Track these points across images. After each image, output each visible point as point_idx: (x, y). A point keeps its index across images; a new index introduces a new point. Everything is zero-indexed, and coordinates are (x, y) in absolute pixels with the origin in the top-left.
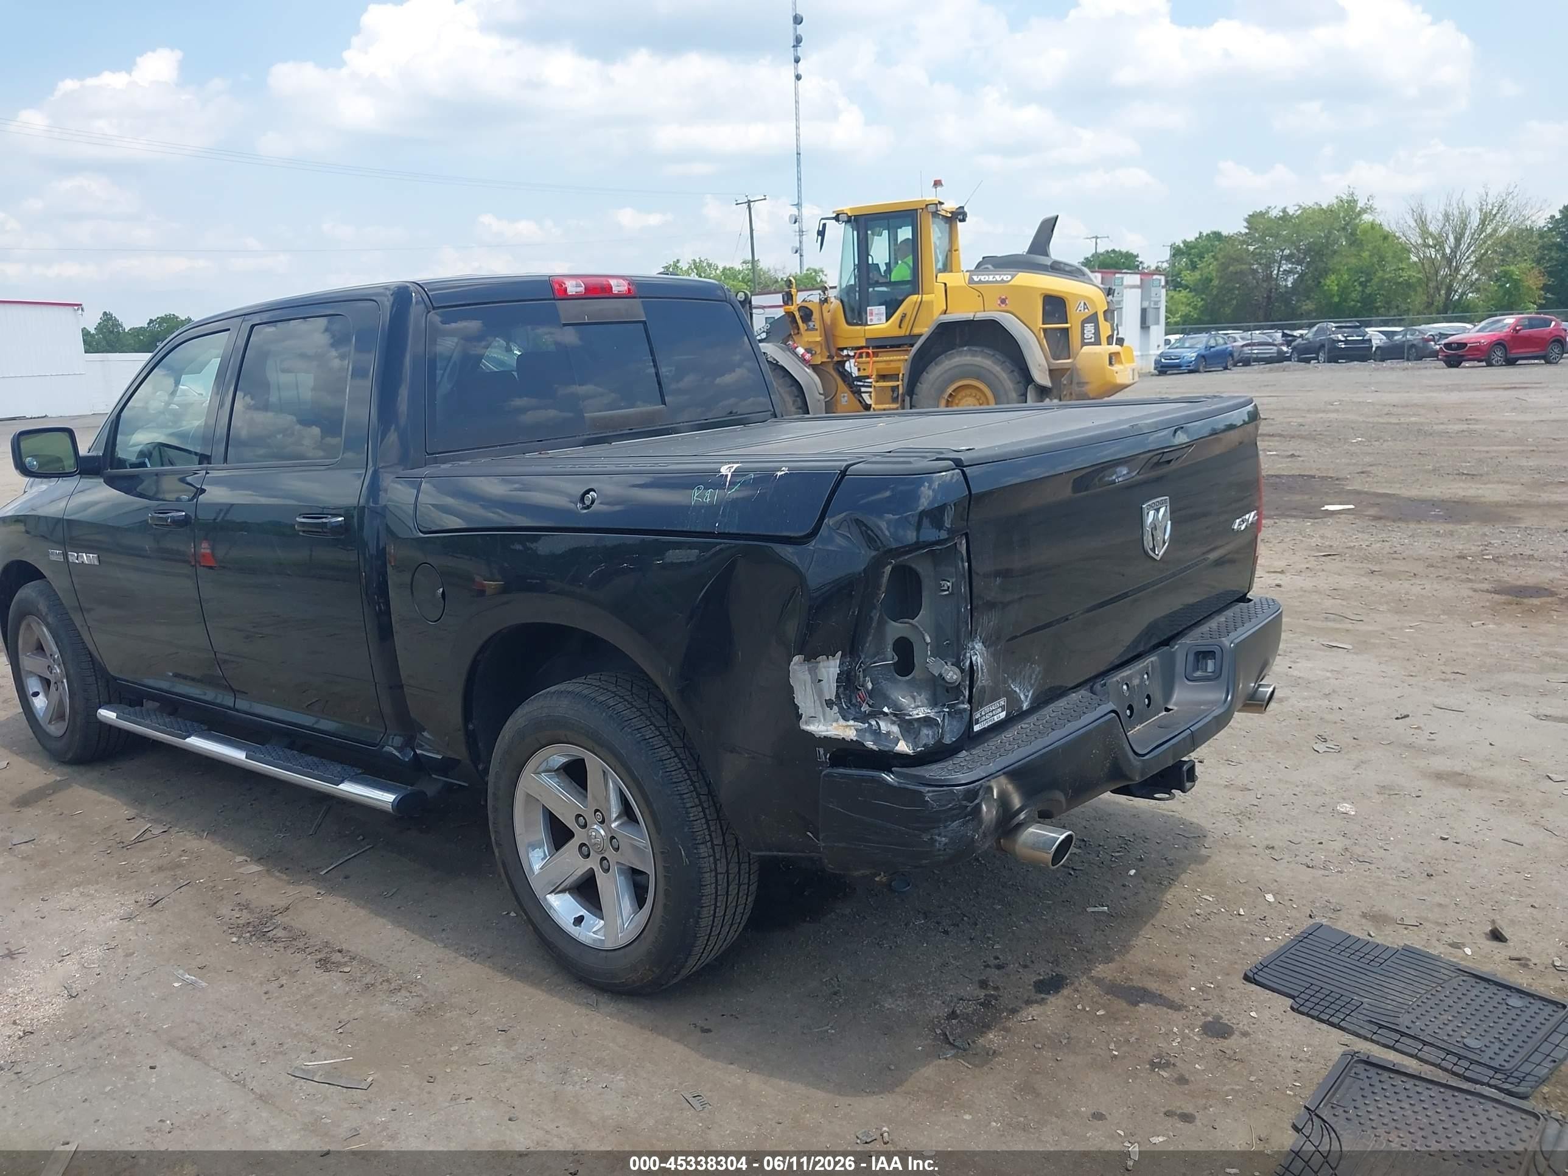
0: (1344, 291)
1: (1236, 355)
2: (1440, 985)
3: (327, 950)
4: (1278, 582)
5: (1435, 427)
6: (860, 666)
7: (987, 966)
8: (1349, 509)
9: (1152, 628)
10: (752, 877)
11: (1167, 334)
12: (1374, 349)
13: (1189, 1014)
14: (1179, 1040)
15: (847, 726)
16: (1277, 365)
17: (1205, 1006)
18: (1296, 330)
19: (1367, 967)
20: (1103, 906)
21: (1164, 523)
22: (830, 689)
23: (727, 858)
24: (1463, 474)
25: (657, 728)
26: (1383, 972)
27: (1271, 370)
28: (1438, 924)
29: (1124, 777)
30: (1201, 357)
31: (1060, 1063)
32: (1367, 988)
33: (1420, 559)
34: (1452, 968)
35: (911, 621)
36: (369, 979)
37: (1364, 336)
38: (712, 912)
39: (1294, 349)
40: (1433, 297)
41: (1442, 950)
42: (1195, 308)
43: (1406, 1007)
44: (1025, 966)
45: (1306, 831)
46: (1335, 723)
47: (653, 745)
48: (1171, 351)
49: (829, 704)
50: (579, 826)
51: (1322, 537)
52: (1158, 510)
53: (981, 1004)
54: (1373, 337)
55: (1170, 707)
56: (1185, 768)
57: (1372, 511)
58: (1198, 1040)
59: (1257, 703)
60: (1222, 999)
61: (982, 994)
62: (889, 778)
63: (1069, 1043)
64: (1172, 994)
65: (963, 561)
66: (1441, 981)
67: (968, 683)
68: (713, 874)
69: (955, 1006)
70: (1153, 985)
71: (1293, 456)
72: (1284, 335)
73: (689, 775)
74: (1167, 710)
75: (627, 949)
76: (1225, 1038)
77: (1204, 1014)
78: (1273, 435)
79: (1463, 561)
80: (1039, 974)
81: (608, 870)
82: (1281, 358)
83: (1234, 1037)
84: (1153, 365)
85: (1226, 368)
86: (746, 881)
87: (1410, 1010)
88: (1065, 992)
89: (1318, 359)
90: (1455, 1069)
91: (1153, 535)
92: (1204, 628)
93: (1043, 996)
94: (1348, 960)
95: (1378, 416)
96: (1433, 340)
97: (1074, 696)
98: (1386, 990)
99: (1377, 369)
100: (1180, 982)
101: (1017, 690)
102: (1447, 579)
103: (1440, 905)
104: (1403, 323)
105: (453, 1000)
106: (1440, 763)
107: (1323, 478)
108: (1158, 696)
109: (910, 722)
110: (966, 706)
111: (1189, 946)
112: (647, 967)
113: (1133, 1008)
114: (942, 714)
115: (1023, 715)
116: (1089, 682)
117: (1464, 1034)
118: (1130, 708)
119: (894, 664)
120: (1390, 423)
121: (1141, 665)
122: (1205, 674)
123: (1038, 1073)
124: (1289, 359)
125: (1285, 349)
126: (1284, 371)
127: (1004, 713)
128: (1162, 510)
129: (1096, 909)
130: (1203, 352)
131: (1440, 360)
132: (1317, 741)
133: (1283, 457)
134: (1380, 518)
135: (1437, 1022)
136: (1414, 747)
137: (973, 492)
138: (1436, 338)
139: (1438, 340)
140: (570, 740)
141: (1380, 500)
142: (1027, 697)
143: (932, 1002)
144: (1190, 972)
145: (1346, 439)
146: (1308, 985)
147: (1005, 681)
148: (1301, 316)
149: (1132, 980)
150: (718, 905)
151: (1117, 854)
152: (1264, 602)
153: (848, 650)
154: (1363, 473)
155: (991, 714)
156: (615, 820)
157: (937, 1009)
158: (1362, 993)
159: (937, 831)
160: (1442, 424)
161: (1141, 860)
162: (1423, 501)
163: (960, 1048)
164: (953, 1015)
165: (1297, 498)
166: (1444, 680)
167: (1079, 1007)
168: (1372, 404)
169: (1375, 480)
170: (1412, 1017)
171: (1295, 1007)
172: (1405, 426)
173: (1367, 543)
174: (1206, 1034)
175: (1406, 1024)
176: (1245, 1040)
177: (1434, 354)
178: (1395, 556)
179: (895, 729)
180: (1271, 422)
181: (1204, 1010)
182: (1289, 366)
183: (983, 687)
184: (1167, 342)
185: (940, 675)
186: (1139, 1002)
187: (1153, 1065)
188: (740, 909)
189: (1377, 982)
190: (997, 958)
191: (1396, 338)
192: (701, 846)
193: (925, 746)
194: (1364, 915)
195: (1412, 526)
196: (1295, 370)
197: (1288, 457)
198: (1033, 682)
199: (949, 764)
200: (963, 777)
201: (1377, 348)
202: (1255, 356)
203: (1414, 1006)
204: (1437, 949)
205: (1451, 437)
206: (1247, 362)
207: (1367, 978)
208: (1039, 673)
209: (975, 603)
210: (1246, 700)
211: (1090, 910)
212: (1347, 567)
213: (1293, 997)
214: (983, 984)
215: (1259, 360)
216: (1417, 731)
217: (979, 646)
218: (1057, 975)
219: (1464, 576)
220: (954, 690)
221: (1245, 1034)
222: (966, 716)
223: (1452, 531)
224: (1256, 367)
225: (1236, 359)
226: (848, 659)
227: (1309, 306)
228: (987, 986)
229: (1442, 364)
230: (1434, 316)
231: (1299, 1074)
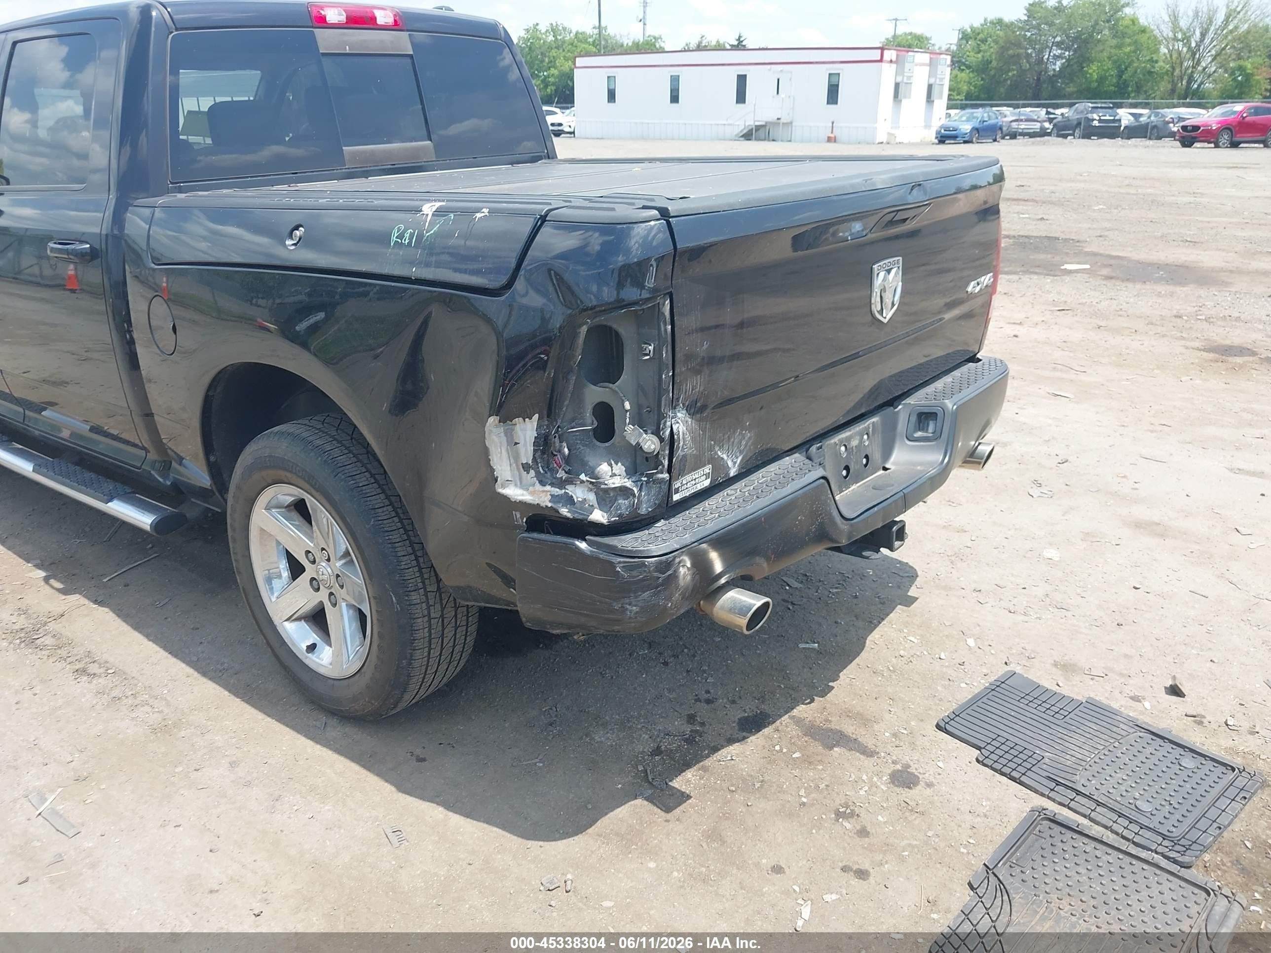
0: (1102, 79)
1: (1004, 129)
2: (1118, 740)
3: (88, 660)
4: (1016, 333)
5: (1167, 198)
6: (557, 432)
7: (698, 700)
8: (1085, 269)
9: (875, 390)
10: (470, 619)
11: (948, 108)
12: (1122, 128)
13: (879, 761)
14: (866, 788)
15: (543, 491)
16: (1038, 139)
17: (896, 754)
18: (1058, 108)
19: (1052, 719)
20: (814, 643)
21: (894, 284)
22: (527, 453)
23: (442, 604)
24: (1187, 241)
25: (372, 476)
26: (1066, 725)
27: (1033, 143)
28: (1121, 675)
29: (832, 540)
30: (976, 130)
31: (750, 808)
32: (1049, 742)
33: (1141, 317)
34: (1131, 724)
35: (611, 385)
36: (116, 693)
37: (1115, 116)
38: (426, 654)
39: (1055, 125)
40: (1176, 85)
41: (1123, 703)
42: (975, 86)
43: (1084, 763)
44: (733, 702)
45: (1013, 575)
46: (1051, 468)
47: (366, 493)
48: (949, 123)
49: (526, 467)
50: (309, 561)
51: (1059, 293)
52: (889, 271)
53: (686, 740)
54: (1123, 118)
55: (887, 466)
56: (895, 529)
57: (1105, 272)
58: (885, 789)
59: (975, 459)
60: (913, 744)
61: (688, 729)
62: (583, 545)
63: (762, 786)
64: (867, 740)
65: (665, 325)
66: (1120, 737)
67: (667, 452)
68: (426, 619)
69: (660, 742)
70: (849, 728)
71: (1042, 219)
72: (1048, 113)
73: (402, 523)
74: (885, 469)
75: (351, 679)
76: (910, 788)
77: (894, 762)
78: (1027, 201)
79: (1179, 320)
80: (745, 711)
81: (336, 604)
82: (1043, 133)
83: (919, 787)
84: (934, 135)
85: (995, 140)
86: (464, 623)
87: (1087, 767)
88: (766, 731)
89: (1074, 136)
90: (1126, 833)
91: (881, 297)
92: (930, 389)
93: (744, 734)
94: (1035, 711)
95: (1119, 187)
96: (1173, 122)
97: (787, 460)
98: (1067, 744)
99: (1123, 146)
100: (876, 727)
101: (725, 457)
102: (1163, 336)
103: (1126, 656)
104: (1149, 106)
105: (191, 717)
106: (1141, 512)
107: (1066, 240)
108: (876, 456)
109: (607, 491)
110: (666, 476)
111: (890, 690)
112: (367, 699)
113: (827, 752)
114: (639, 484)
115: (731, 481)
116: (803, 446)
117: (1137, 795)
118: (847, 468)
119: (594, 430)
120: (1128, 194)
121: (863, 426)
122: (925, 434)
123: (727, 819)
124: (1049, 134)
125: (1047, 125)
126: (1044, 144)
127: (709, 481)
128: (893, 271)
129: (807, 646)
130: (977, 125)
131: (1177, 140)
132: (1033, 485)
133: (1034, 220)
134: (1111, 278)
135: (1111, 780)
136: (1119, 496)
137: (678, 247)
138: (1176, 121)
139: (1177, 123)
140: (292, 482)
141: (1112, 262)
142: (735, 463)
143: (641, 736)
144: (887, 716)
145: (1089, 207)
146: (994, 736)
147: (711, 448)
148: (1064, 97)
149: (830, 722)
150: (433, 646)
151: (835, 590)
152: (993, 363)
153: (545, 412)
154: (1100, 236)
155: (693, 482)
156: (340, 559)
157: (643, 744)
158: (1044, 746)
159: (627, 600)
160: (1173, 195)
161: (856, 597)
162: (1150, 264)
163: (657, 788)
164: (657, 751)
165: (1042, 256)
166: (1152, 431)
167: (777, 748)
168: (1115, 176)
169: (1111, 243)
170: (1088, 774)
171: (981, 760)
172: (1142, 197)
173: (1097, 300)
174: (893, 783)
175: (1083, 781)
176: (929, 791)
177: (1172, 135)
178: (1121, 313)
179: (592, 497)
180: (1028, 189)
181: (894, 758)
182: (1048, 141)
183: (684, 456)
184: (948, 115)
185: (638, 444)
186: (834, 746)
187: (839, 815)
188: (458, 648)
189: (1060, 735)
190: (708, 692)
191: (1141, 119)
192: (413, 593)
193: (620, 516)
194: (1055, 664)
195: (1138, 286)
196: (1053, 144)
197: (1038, 220)
198: (742, 448)
199: (643, 534)
200: (657, 548)
201: (1126, 127)
202: (1021, 131)
203: (1092, 763)
204: (1118, 703)
205: (1178, 207)
206: (1013, 136)
207: (1050, 731)
208: (750, 438)
209: (677, 370)
210: (966, 457)
211: (802, 646)
212: (1077, 322)
213: (979, 748)
214: (691, 719)
215: (1023, 134)
216: (1124, 480)
217: (681, 414)
218: (761, 712)
219: (1179, 334)
220: (653, 460)
221: (929, 785)
222: (665, 487)
223: (1173, 293)
224: (1020, 140)
225: (1004, 133)
226: (546, 423)
227: (1071, 89)
228: (694, 721)
229: (1178, 143)
230: (1175, 101)
231: (974, 830)
